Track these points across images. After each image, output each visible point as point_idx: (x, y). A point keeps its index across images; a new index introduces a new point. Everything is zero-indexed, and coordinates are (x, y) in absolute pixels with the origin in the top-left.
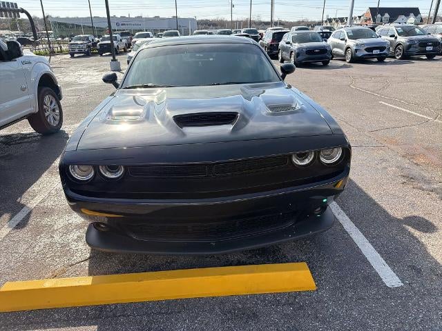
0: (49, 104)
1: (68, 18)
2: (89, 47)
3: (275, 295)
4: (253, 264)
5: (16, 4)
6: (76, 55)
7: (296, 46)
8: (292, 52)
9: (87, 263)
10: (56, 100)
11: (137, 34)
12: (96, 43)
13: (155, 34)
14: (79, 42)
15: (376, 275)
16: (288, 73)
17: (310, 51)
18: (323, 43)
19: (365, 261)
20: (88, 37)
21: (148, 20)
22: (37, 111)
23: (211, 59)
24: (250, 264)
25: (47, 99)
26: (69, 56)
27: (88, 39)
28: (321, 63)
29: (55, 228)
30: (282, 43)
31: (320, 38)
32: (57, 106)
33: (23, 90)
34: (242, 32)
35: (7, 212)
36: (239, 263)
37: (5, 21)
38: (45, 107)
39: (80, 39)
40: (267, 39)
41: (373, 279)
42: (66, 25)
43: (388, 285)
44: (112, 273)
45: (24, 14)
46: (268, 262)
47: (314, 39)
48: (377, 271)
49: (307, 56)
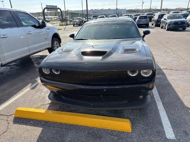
0: (56, 44)
1: (75, 11)
2: (80, 22)
3: (112, 131)
4: (109, 116)
5: (57, 6)
6: (75, 25)
7: (169, 21)
8: (167, 23)
9: (48, 105)
10: (59, 43)
11: (99, 16)
12: (83, 21)
13: (106, 17)
14: (77, 20)
15: (164, 132)
16: (147, 34)
17: (176, 23)
18: (184, 19)
19: (161, 124)
20: (80, 18)
21: (105, 10)
22: (51, 47)
23: (118, 27)
24: (108, 116)
25: (55, 43)
26: (73, 26)
27: (80, 19)
28: (182, 29)
29: (43, 91)
30: (162, 19)
31: (182, 17)
32: (59, 45)
33: (46, 39)
34: (145, 14)
35: (31, 83)
36: (103, 115)
37: (53, 13)
38: (54, 45)
39: (77, 19)
40: (156, 17)
41: (161, 133)
42: (74, 13)
43: (168, 137)
44: (55, 110)
45: (59, 10)
46: (116, 117)
47: (179, 17)
48: (165, 130)
49: (174, 25)
